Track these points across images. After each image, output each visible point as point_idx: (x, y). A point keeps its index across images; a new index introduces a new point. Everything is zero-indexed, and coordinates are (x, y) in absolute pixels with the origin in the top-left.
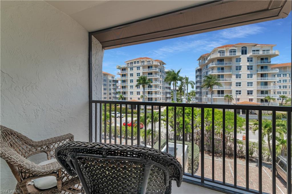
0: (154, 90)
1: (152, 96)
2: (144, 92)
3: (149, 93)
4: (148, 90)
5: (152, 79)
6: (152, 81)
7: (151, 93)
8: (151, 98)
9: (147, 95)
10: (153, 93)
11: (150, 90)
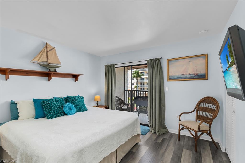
0: (145, 81)
1: (144, 87)
2: (137, 83)
3: (141, 84)
4: (141, 81)
5: (144, 72)
6: (144, 74)
7: (143, 84)
8: (143, 88)
9: (139, 85)
10: (145, 84)
11: (143, 81)
